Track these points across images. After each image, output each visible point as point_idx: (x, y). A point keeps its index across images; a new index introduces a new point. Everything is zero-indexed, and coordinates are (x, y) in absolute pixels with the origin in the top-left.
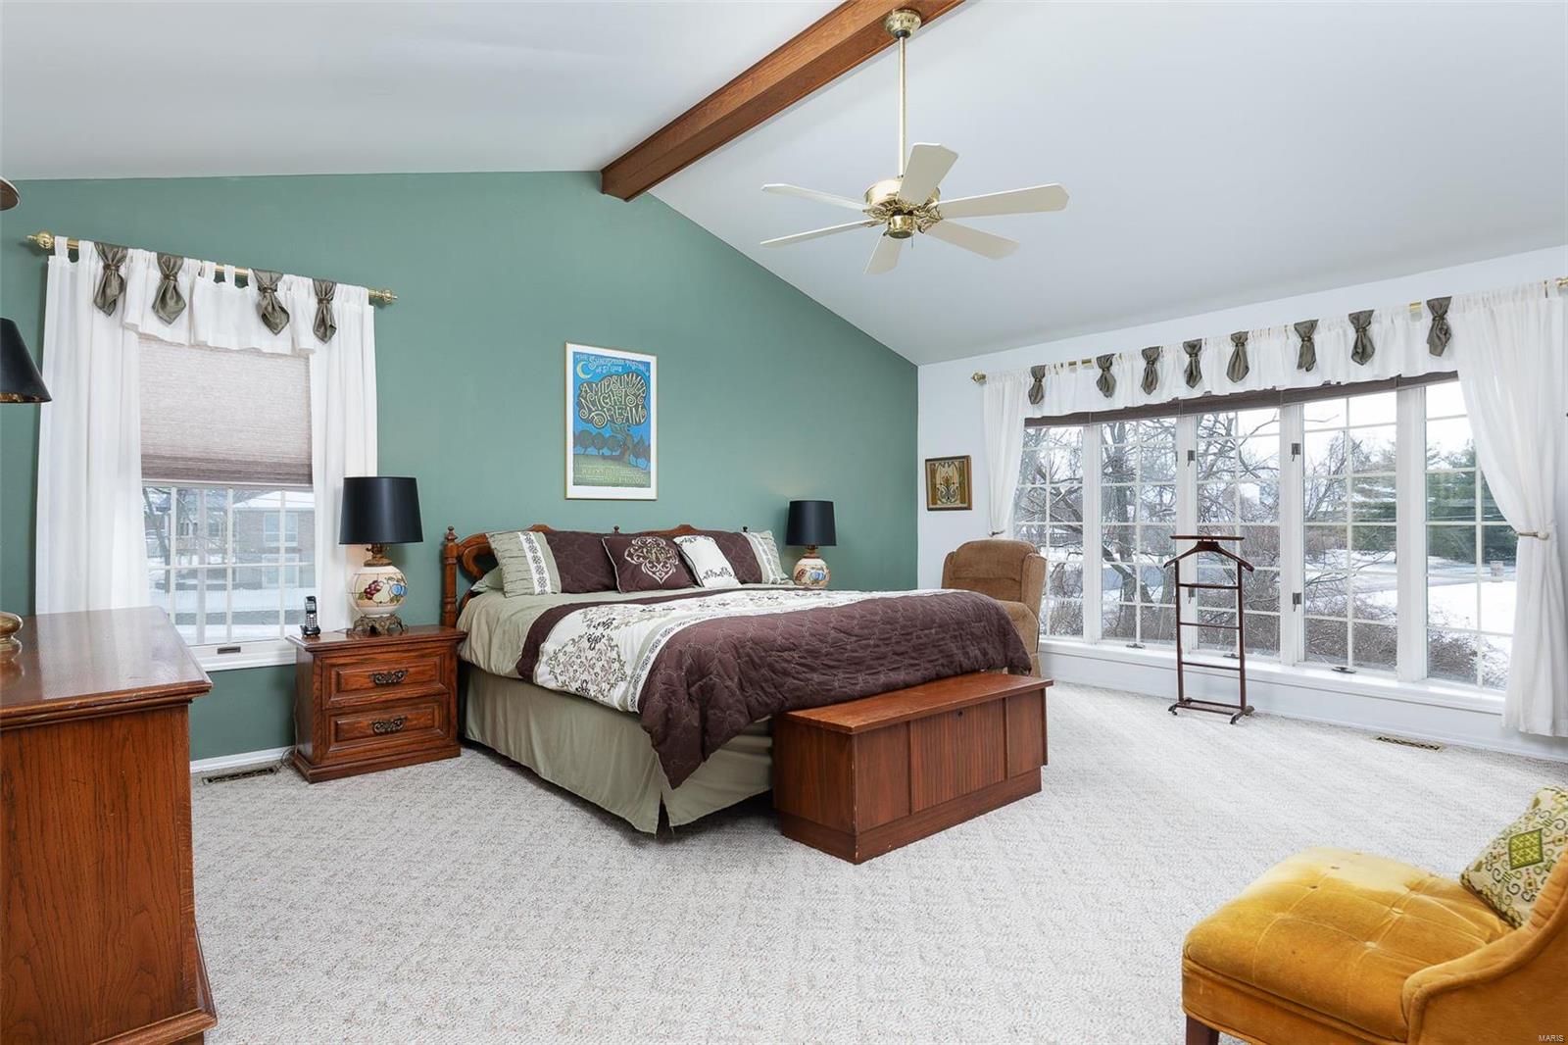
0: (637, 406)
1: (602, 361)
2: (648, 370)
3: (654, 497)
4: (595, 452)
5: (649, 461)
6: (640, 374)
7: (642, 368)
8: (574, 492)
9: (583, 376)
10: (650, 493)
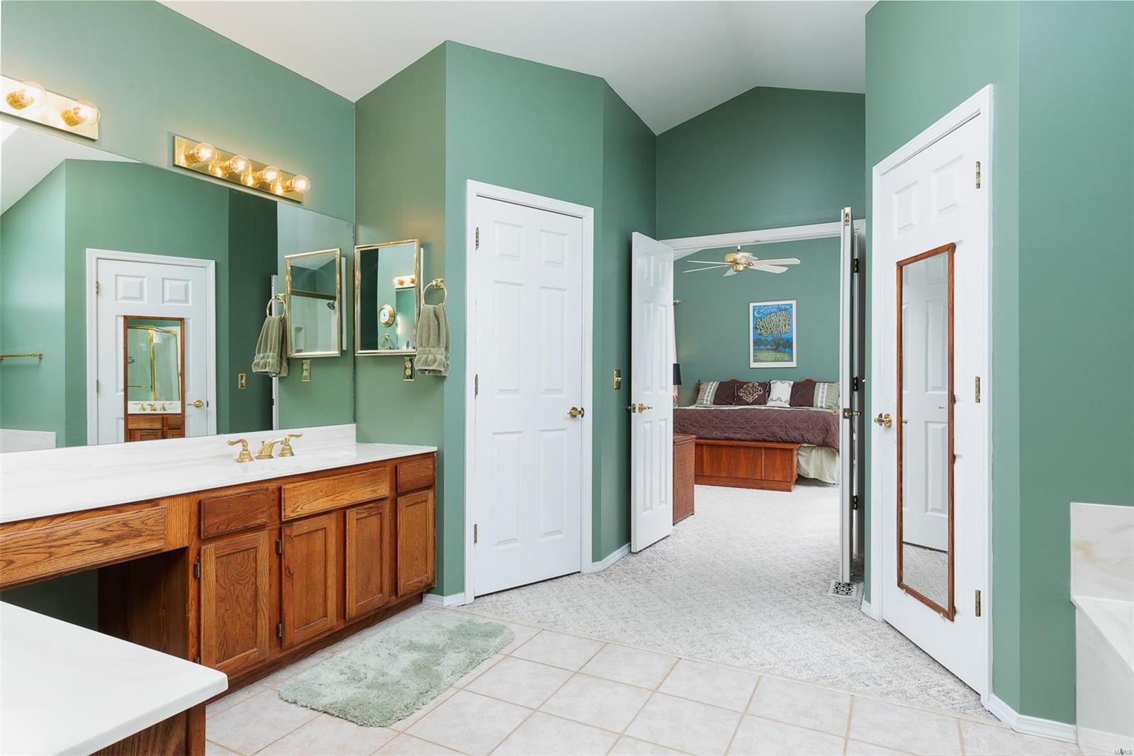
0: (785, 325)
1: (766, 308)
2: (792, 308)
3: (795, 366)
4: (763, 347)
5: (792, 349)
6: (787, 310)
7: (788, 307)
8: (753, 365)
9: (757, 316)
10: (793, 364)
